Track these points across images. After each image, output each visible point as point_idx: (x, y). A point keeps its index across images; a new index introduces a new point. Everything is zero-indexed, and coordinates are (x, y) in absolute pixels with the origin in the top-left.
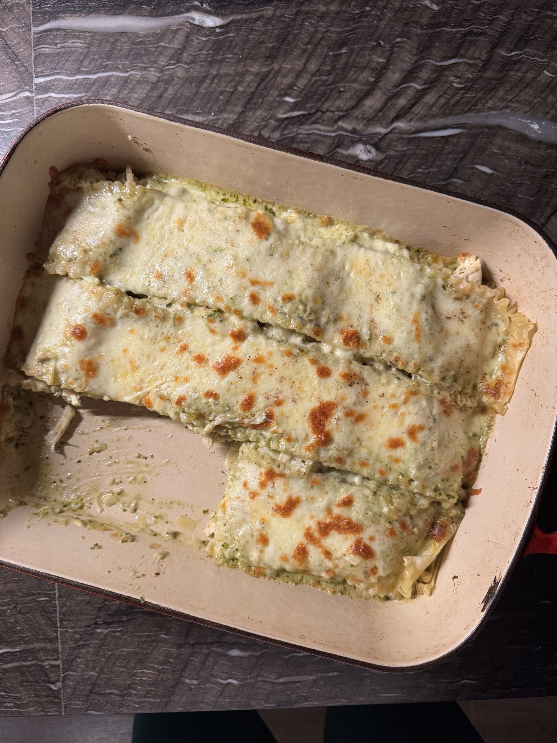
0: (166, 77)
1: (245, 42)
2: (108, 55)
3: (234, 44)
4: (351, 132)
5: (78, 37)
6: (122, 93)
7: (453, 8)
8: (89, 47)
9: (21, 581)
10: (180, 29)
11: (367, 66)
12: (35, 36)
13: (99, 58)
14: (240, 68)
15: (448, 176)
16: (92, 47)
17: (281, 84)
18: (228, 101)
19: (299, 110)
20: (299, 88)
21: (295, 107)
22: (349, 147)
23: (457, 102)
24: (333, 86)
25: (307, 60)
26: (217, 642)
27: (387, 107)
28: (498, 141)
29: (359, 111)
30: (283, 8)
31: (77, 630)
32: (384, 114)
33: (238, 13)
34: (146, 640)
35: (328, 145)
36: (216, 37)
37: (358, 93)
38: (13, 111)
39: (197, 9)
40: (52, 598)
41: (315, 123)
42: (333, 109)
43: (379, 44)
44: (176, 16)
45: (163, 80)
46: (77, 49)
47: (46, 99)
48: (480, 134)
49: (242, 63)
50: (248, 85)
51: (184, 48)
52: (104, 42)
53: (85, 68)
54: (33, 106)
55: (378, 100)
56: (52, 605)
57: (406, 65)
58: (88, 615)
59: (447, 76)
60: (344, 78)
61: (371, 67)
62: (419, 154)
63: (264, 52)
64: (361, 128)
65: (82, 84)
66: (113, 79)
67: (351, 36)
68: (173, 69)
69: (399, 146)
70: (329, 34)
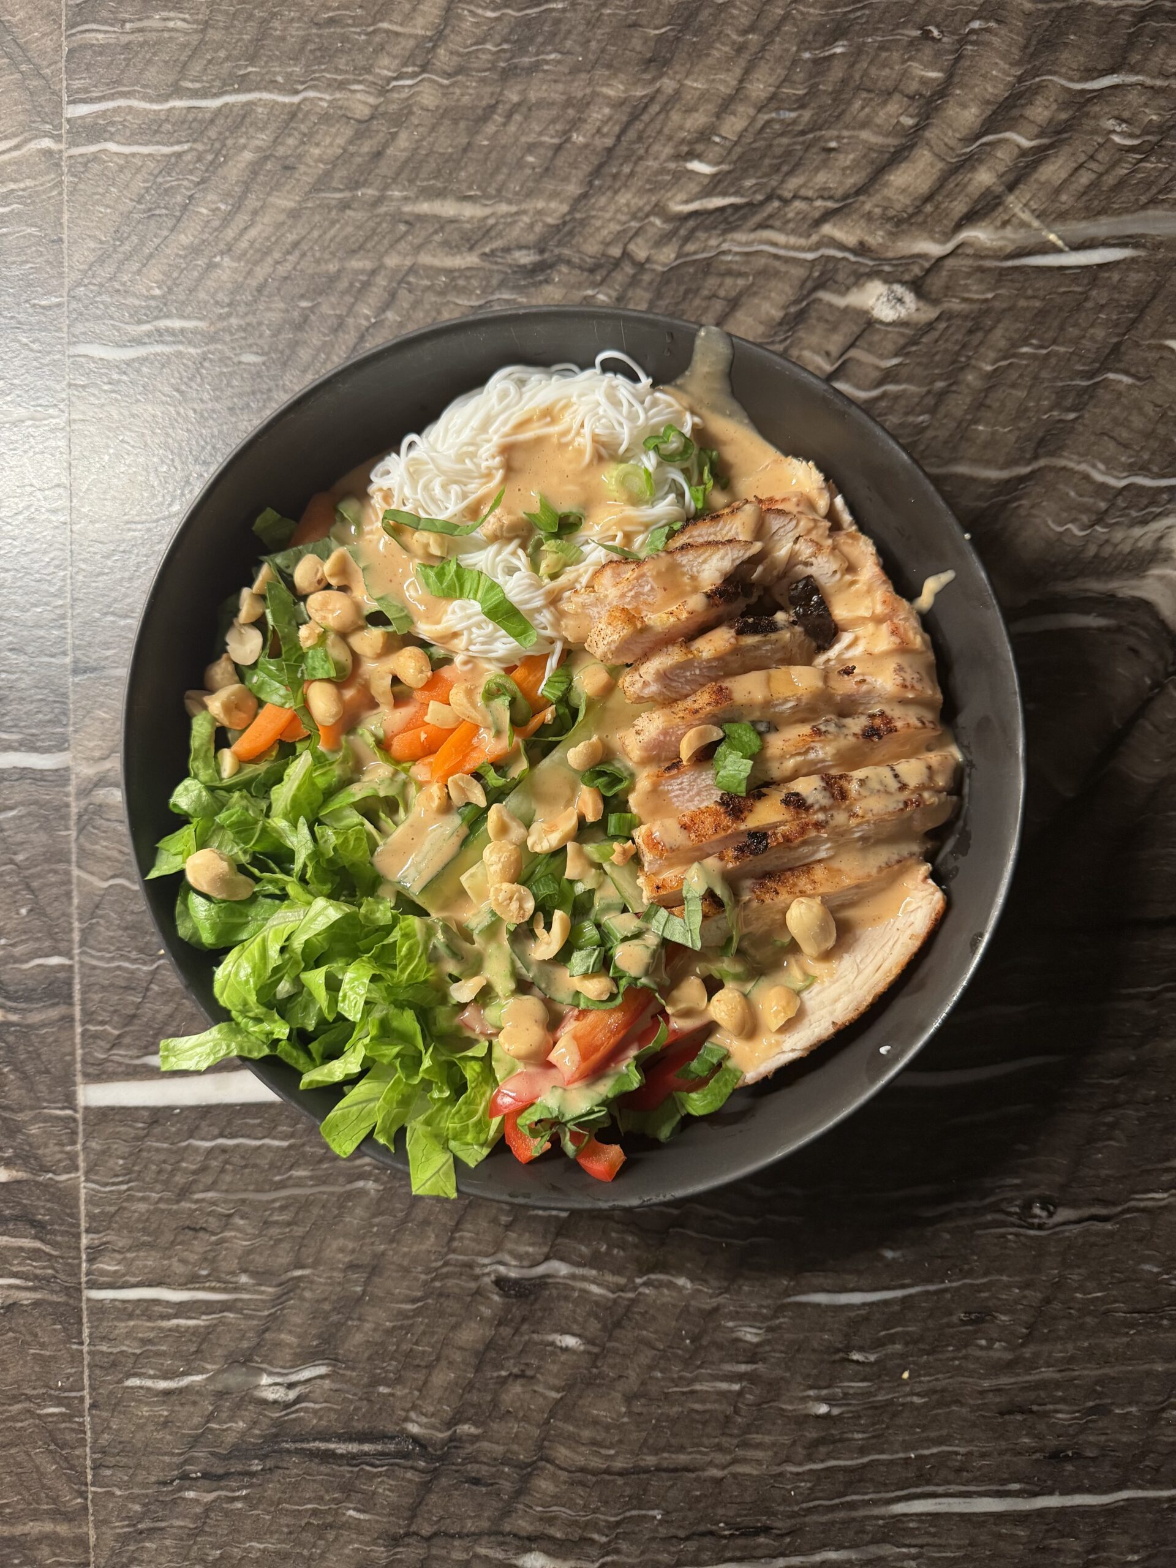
0: (393, 108)
1: (593, 23)
2: (251, 50)
3: (564, 28)
4: (853, 251)
5: (177, 6)
6: (282, 144)
8: (203, 31)
11: (896, 89)
12: (71, 2)
13: (227, 59)
14: (578, 88)
15: (1097, 365)
16: (210, 31)
17: (681, 128)
18: (547, 169)
19: (724, 194)
20: (724, 138)
21: (714, 185)
22: (848, 289)
23: (1121, 183)
24: (811, 136)
25: (747, 72)
26: (490, 1534)
27: (944, 192)
29: (875, 199)
31: (136, 1491)
32: (937, 207)
34: (308, 1523)
35: (797, 283)
37: (874, 155)
38: (12, 186)
40: (74, 1409)
41: (763, 226)
42: (810, 193)
43: (927, 35)
45: (383, 114)
46: (173, 34)
47: (95, 158)
49: (584, 76)
50: (599, 130)
51: (439, 37)
52: (241, 17)
53: (192, 81)
54: (62, 175)
55: (923, 172)
56: (74, 1426)
57: (995, 87)
58: (165, 1454)
59: (1096, 117)
60: (838, 117)
61: (907, 92)
62: (1027, 309)
63: (638, 48)
64: (880, 240)
65: (183, 122)
66: (260, 110)
67: (859, 14)
68: (410, 86)
69: (974, 288)
70: (801, 8)
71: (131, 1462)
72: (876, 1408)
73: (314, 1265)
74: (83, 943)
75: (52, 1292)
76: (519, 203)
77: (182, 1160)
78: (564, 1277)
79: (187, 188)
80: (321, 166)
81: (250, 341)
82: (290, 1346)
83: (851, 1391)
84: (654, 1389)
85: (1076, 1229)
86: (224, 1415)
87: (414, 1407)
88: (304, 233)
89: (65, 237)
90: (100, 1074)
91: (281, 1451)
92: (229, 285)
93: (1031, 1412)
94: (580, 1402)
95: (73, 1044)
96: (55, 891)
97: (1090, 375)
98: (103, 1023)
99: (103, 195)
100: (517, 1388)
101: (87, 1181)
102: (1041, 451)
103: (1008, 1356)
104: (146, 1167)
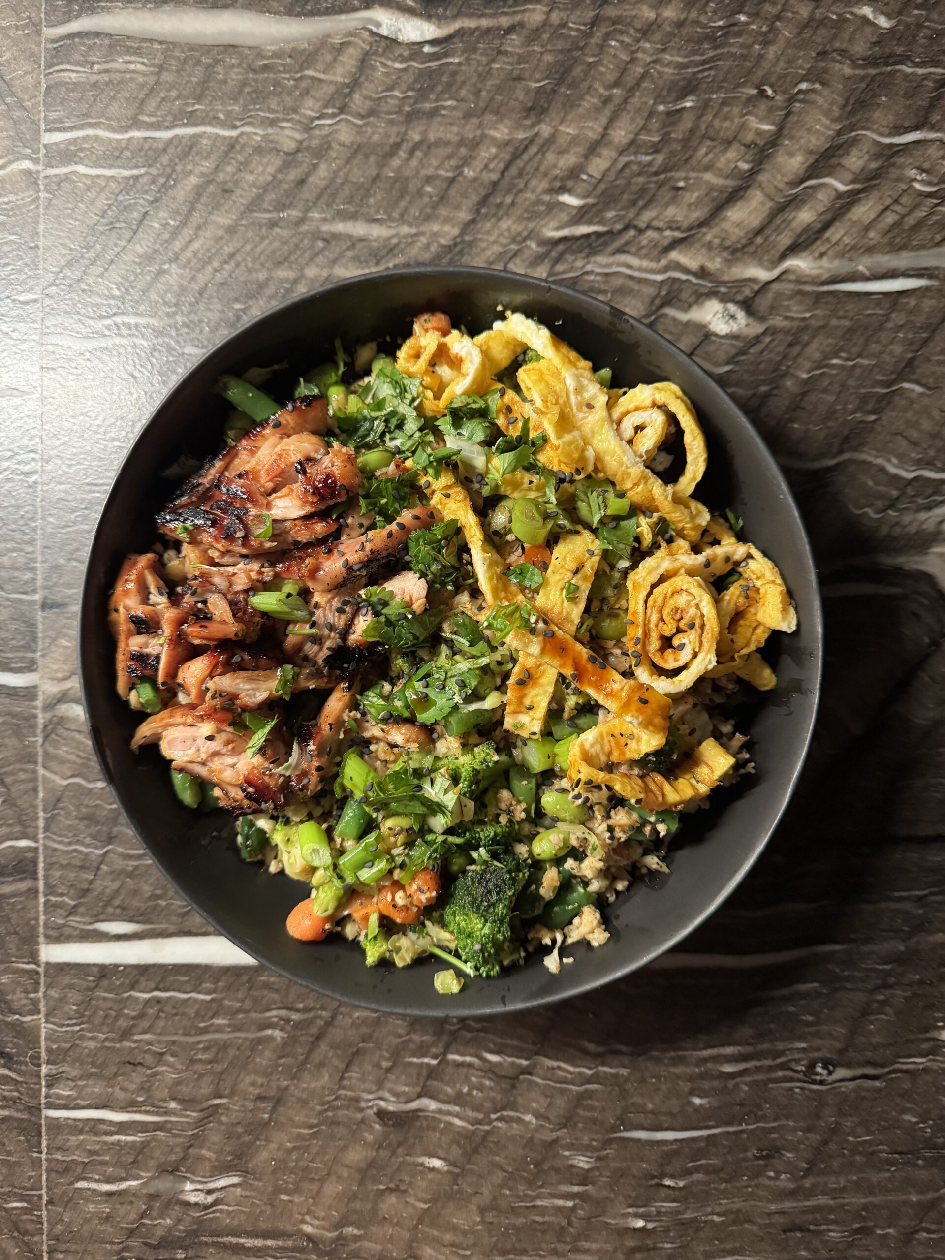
0: (315, 143)
1: (483, 77)
2: (198, 90)
3: (459, 79)
4: (695, 274)
5: (137, 52)
6: (223, 171)
7: (920, 26)
10: (348, 44)
11: (735, 138)
12: (50, 46)
13: (178, 97)
14: (470, 130)
15: (894, 376)
16: (165, 73)
17: (555, 166)
18: (442, 198)
19: (589, 223)
20: (591, 176)
21: (580, 216)
22: (690, 306)
23: (920, 224)
24: (662, 176)
25: (611, 121)
27: (773, 227)
29: (714, 231)
30: (566, 9)
32: (766, 239)
33: (471, 16)
35: (648, 300)
36: (423, 63)
37: (715, 194)
39: (385, 2)
40: (34, 1205)
41: (620, 251)
42: (661, 225)
43: (762, 93)
44: (343, 17)
45: (307, 148)
46: (134, 76)
47: (67, 178)
49: (475, 120)
50: (486, 167)
51: (354, 84)
52: (191, 63)
53: (149, 115)
54: (39, 191)
55: (756, 209)
56: (34, 1218)
57: (817, 139)
58: (107, 1242)
59: (902, 167)
60: (687, 161)
61: (744, 141)
62: (837, 327)
63: (521, 98)
64: (718, 266)
65: (140, 150)
66: (205, 142)
67: (706, 74)
68: (330, 125)
69: (795, 308)
70: (658, 67)
71: (80, 1248)
72: (683, 1224)
73: (230, 1096)
74: (47, 829)
75: (18, 1110)
76: (418, 226)
77: (124, 1008)
78: (433, 1112)
79: (142, 206)
80: (255, 190)
81: (192, 336)
82: (209, 1160)
83: (663, 1210)
84: (503, 1203)
85: (851, 1085)
86: (155, 1213)
87: (309, 1212)
88: (238, 245)
89: (41, 244)
90: (59, 937)
91: (200, 1244)
92: (176, 288)
93: (809, 1230)
94: (444, 1212)
95: (38, 911)
96: (23, 786)
97: (890, 384)
98: (61, 895)
99: (72, 209)
100: (392, 1199)
101: (46, 1022)
102: (846, 446)
103: (791, 1186)
104: (95, 1012)
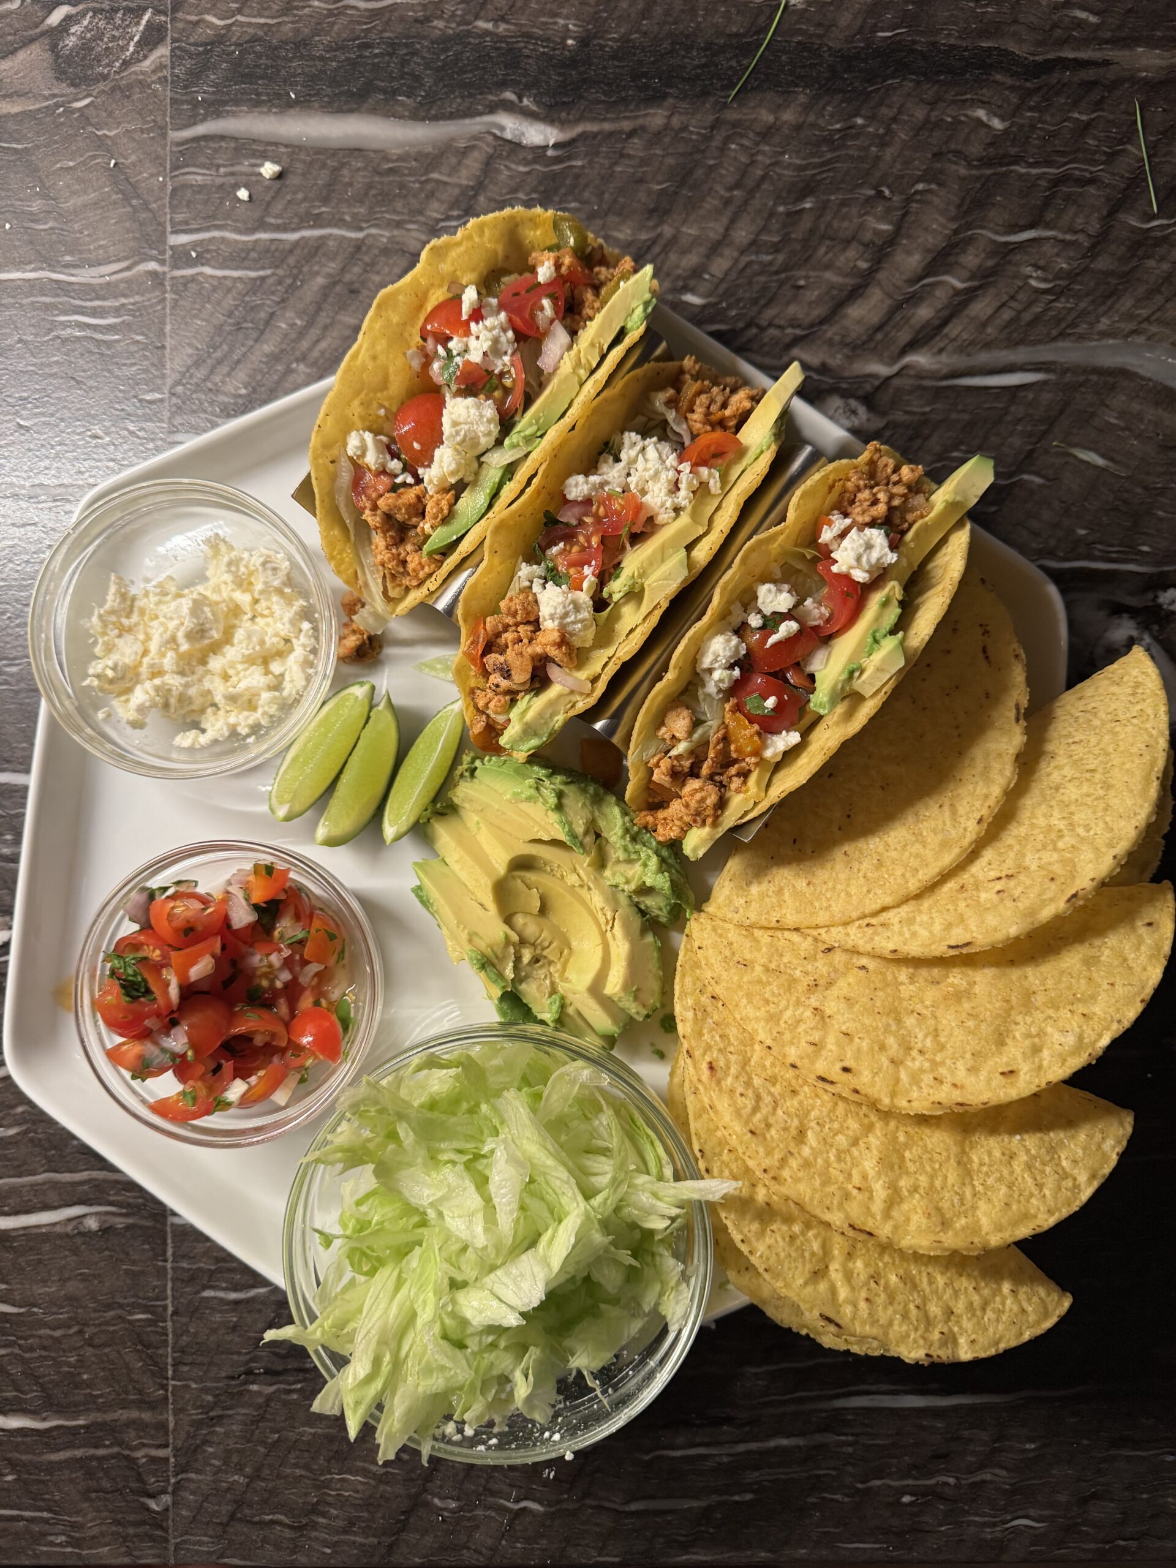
1: (606, 179)
2: (324, 193)
3: (582, 181)
5: (263, 155)
6: (349, 271)
7: (1033, 127)
9: (94, 1276)
10: (473, 147)
11: (854, 238)
12: (175, 149)
15: (1013, 468)
16: (290, 176)
17: (677, 266)
19: (712, 321)
20: (713, 276)
21: (703, 314)
23: (1037, 319)
24: (783, 276)
25: (732, 222)
27: (892, 323)
28: (1119, 400)
29: (835, 328)
30: (686, 113)
31: (209, 1384)
32: (886, 335)
33: (593, 120)
36: (547, 166)
37: (835, 292)
38: (124, 301)
39: (509, 107)
40: (159, 1316)
41: (743, 348)
42: (782, 322)
43: (880, 194)
44: (467, 121)
46: (260, 178)
47: (193, 279)
48: (1081, 385)
49: (599, 222)
51: (479, 187)
52: (316, 166)
53: (275, 218)
54: (165, 292)
55: (875, 306)
56: (158, 1330)
57: (934, 238)
58: (233, 1353)
59: (1017, 265)
60: (806, 260)
61: (862, 241)
62: (956, 421)
63: (644, 200)
64: (839, 362)
65: (267, 251)
66: (331, 243)
67: (824, 175)
69: (915, 403)
70: (778, 170)
71: (206, 1360)
75: (142, 1218)
79: (269, 306)
86: (282, 1321)
89: (167, 345)
97: (1009, 476)
99: (199, 310)
